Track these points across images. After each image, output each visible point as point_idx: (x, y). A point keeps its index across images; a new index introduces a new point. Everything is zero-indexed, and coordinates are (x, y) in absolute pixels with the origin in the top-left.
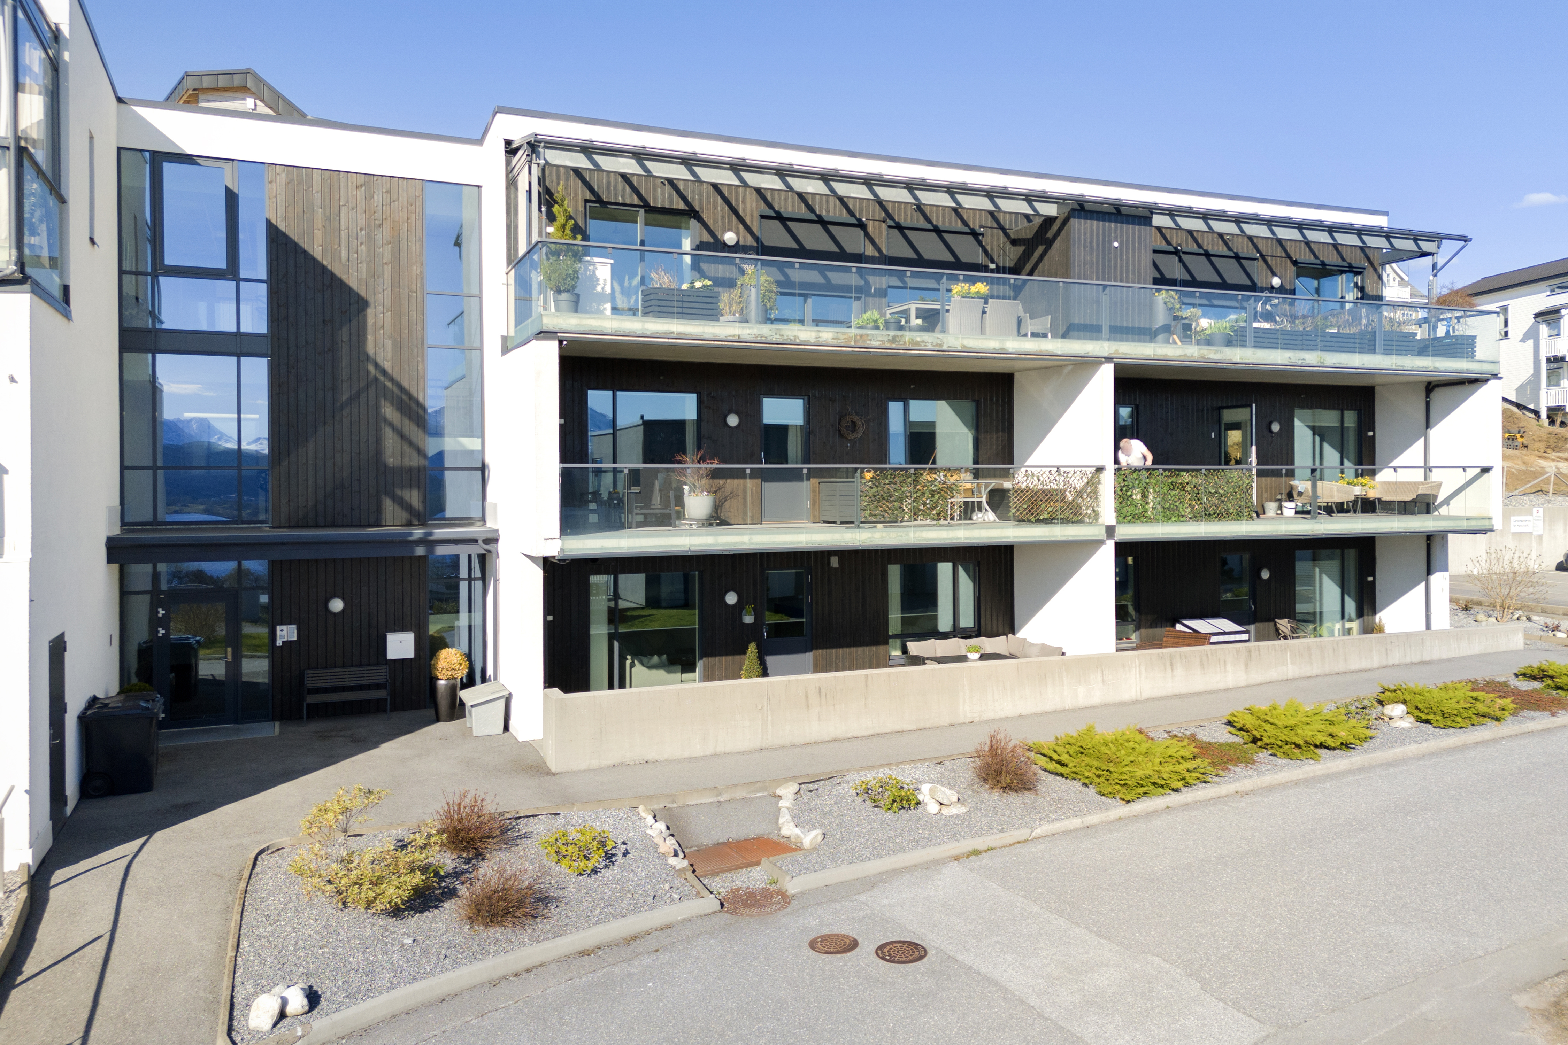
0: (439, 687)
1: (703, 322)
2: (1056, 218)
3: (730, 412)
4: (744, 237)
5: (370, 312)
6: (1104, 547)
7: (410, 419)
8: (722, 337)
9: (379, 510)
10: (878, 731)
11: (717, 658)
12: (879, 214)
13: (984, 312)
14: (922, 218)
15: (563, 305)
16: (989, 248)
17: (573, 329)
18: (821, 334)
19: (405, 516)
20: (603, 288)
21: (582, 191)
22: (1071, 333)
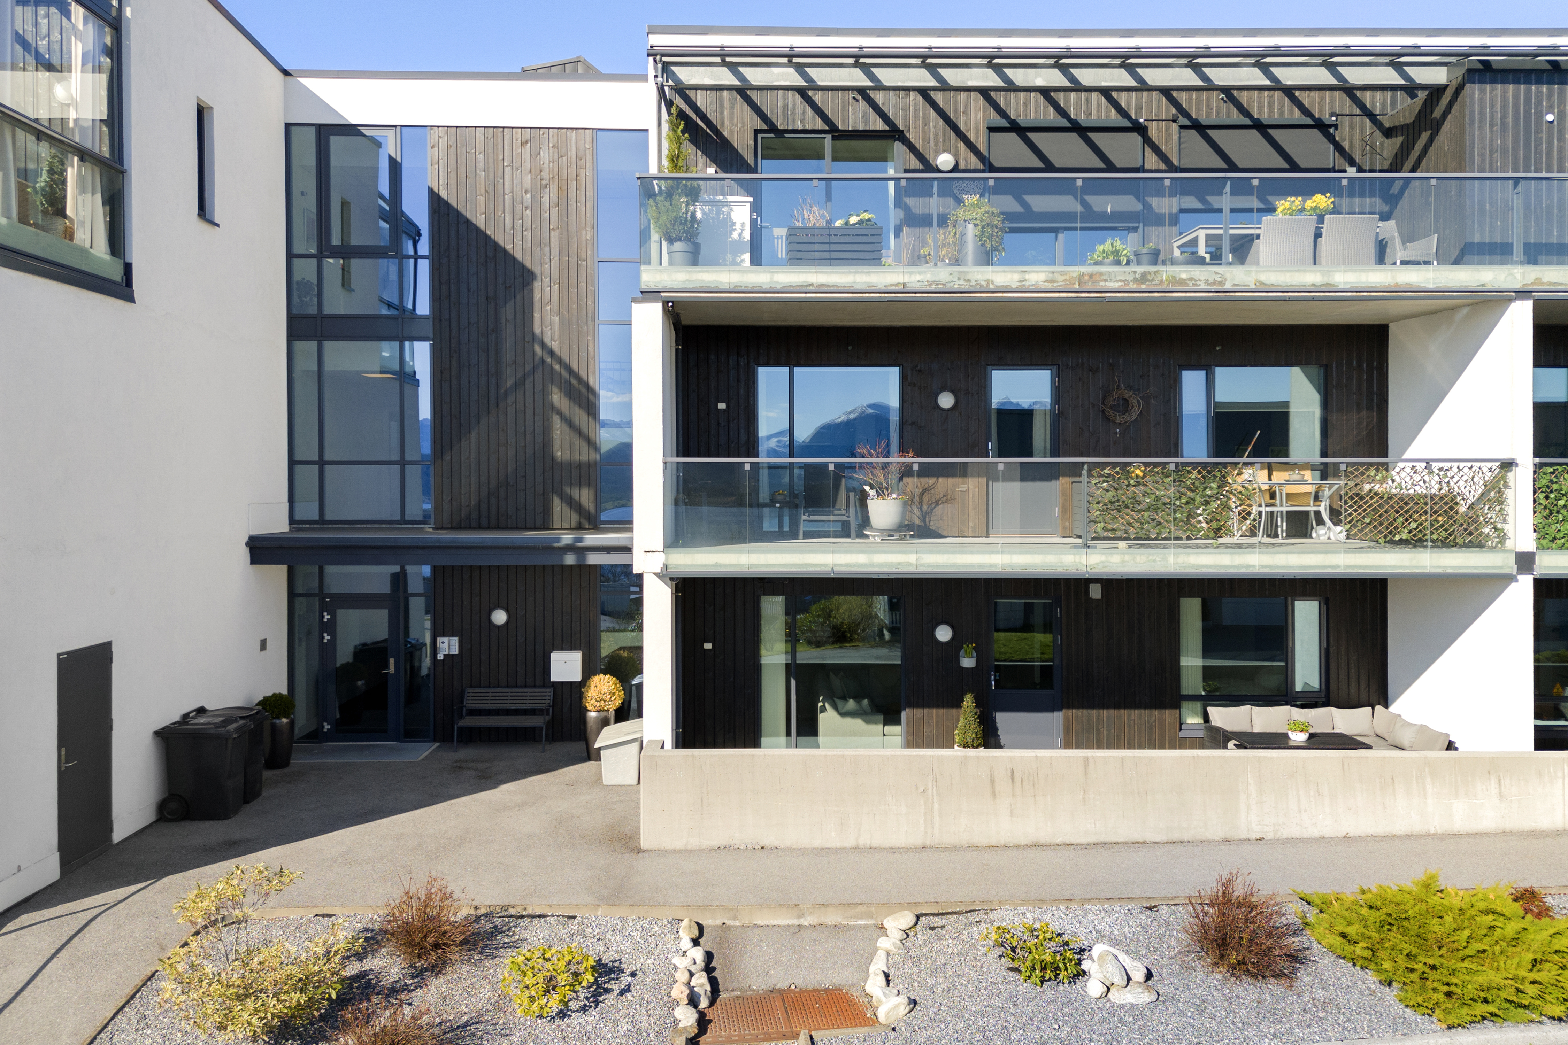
0: (588, 719)
1: (853, 269)
2: (1446, 87)
3: (943, 389)
4: (965, 160)
5: (537, 285)
6: (1513, 585)
7: (580, 406)
8: (881, 287)
9: (547, 512)
10: (1103, 838)
11: (926, 711)
12: (1167, 111)
13: (1318, 235)
14: (1235, 111)
15: (678, 257)
16: (1346, 145)
17: (681, 286)
18: (1027, 276)
19: (575, 518)
20: (740, 235)
21: (751, 119)
22: (1466, 258)
